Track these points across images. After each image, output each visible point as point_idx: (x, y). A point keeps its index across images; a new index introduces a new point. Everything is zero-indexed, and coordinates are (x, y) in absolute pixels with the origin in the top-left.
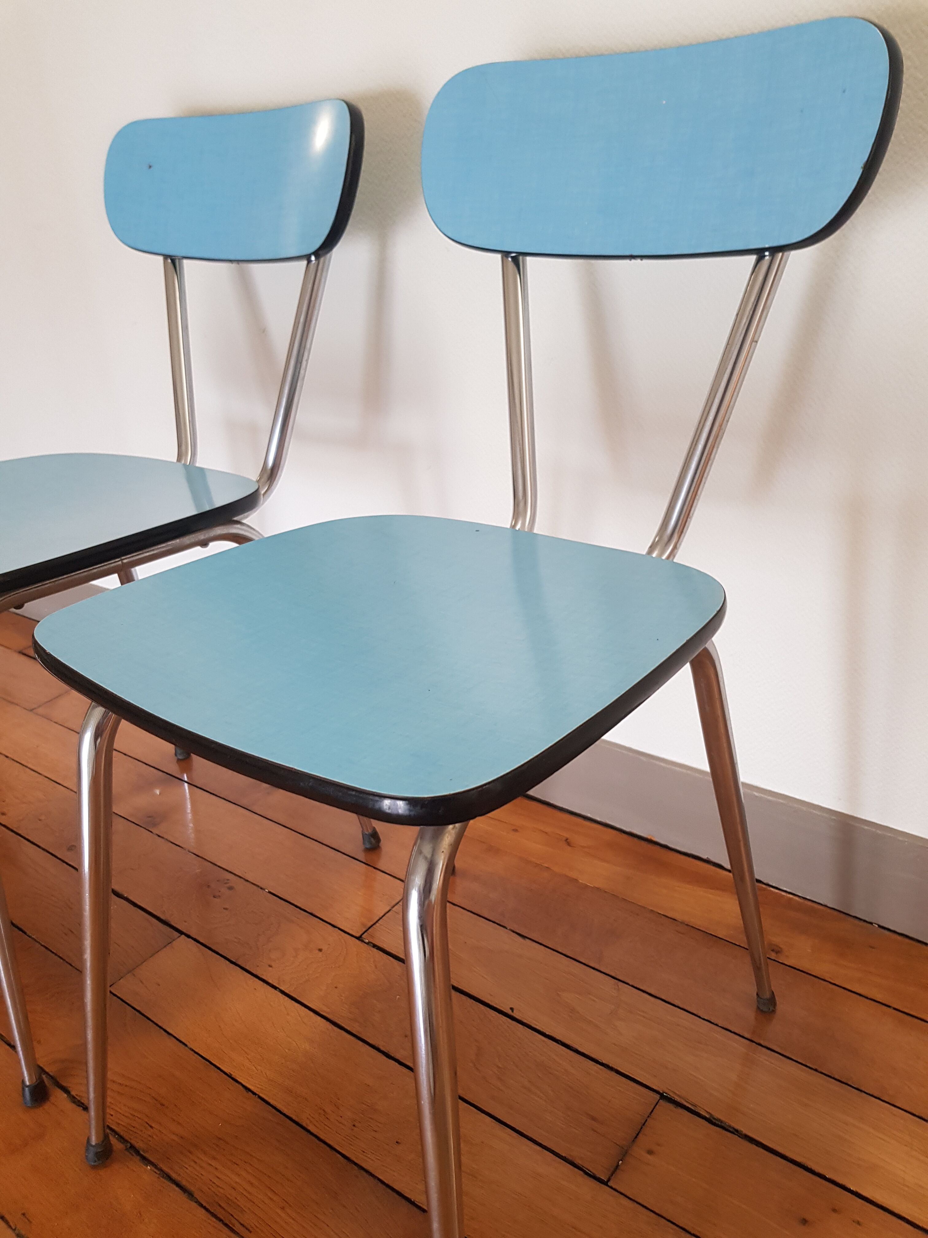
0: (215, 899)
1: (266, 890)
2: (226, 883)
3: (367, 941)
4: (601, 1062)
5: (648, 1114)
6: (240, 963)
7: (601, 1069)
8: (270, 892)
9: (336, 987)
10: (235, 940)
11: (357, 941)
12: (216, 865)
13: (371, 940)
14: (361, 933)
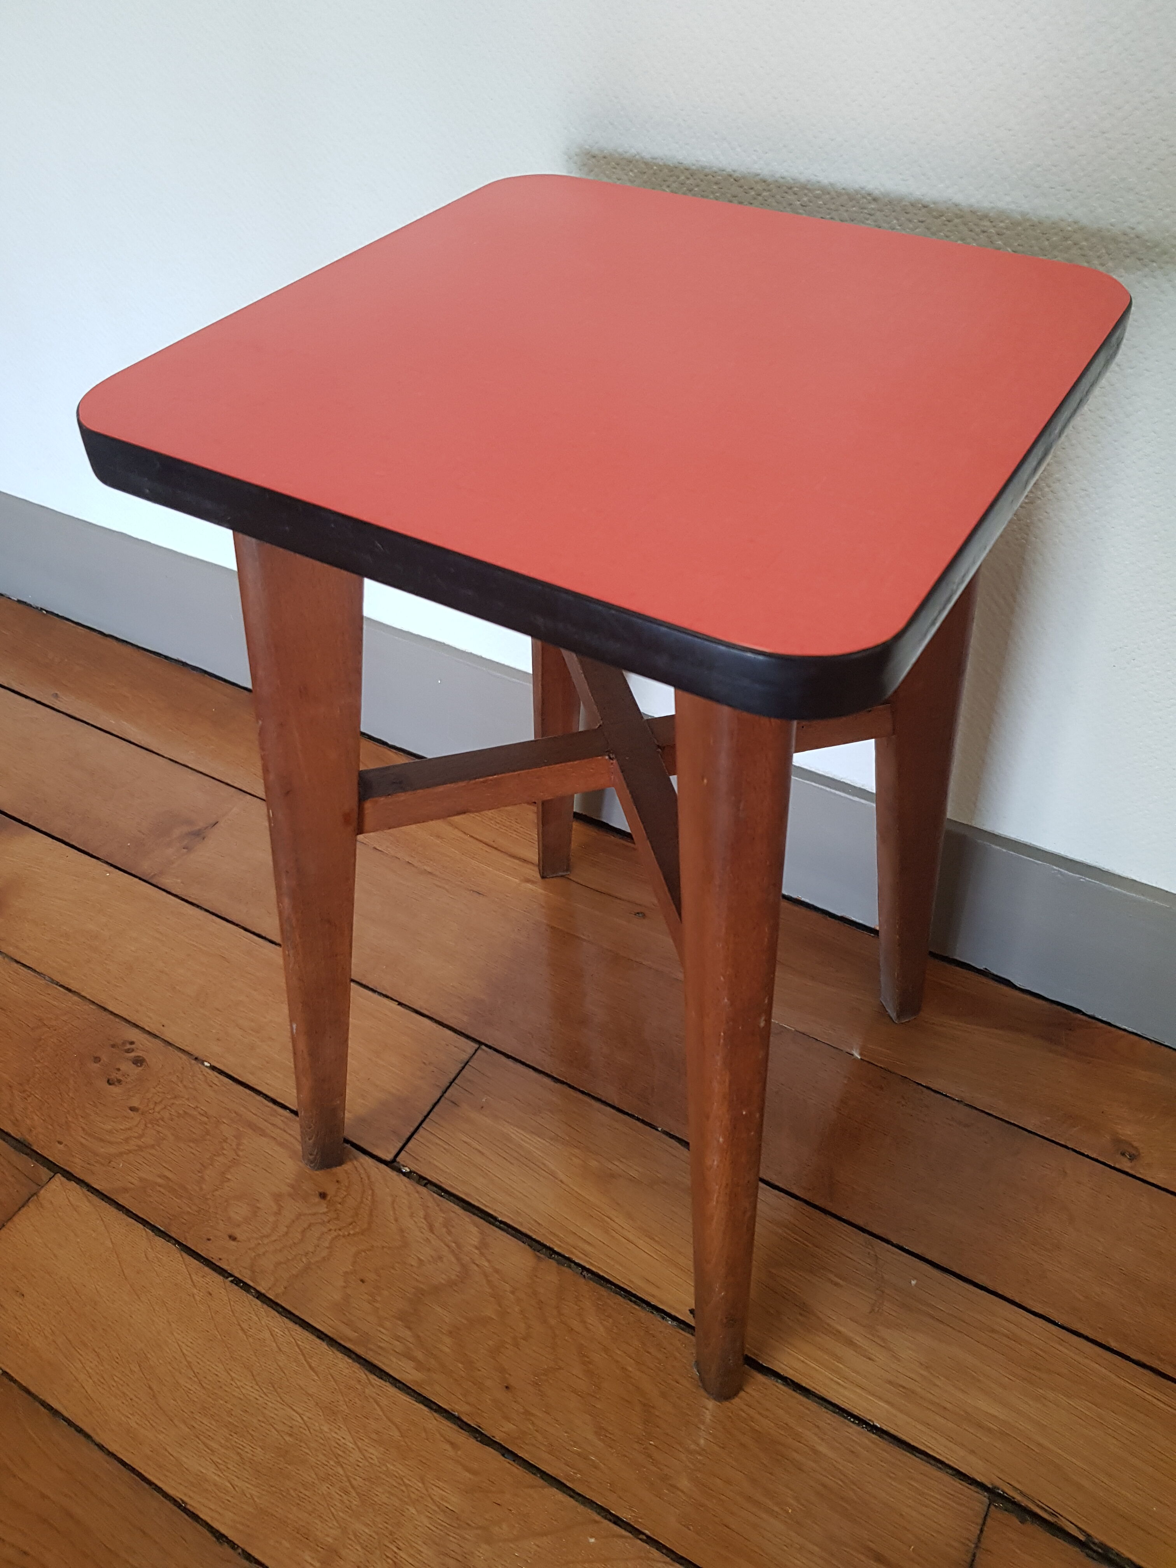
0: (111, 1086)
1: (206, 1064)
2: (128, 1051)
3: (408, 1170)
4: (872, 1424)
5: (975, 1540)
6: (173, 1235)
7: (873, 1442)
8: (213, 1068)
9: (362, 1281)
10: (159, 1180)
11: (388, 1170)
12: (105, 1009)
13: (415, 1167)
14: (394, 1152)
